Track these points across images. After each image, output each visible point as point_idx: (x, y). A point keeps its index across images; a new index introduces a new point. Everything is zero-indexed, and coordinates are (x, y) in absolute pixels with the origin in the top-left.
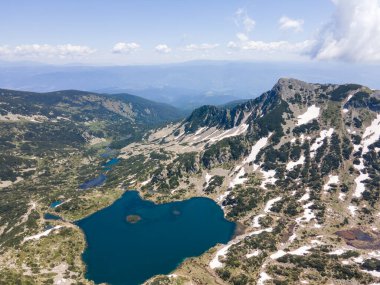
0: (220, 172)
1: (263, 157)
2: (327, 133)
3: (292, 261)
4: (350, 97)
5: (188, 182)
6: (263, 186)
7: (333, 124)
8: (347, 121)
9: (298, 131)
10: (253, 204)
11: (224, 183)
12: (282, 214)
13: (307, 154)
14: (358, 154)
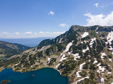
0: (54, 56)
1: (72, 49)
4: (97, 29)
5: (39, 62)
6: (75, 59)
7: (95, 37)
8: (99, 35)
10: (73, 67)
11: (57, 61)
12: (89, 70)
13: (89, 46)
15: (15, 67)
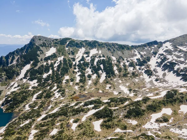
1: (29, 74)
2: (61, 58)
3: (50, 117)
4: (68, 43)
6: (30, 88)
7: (63, 54)
8: (68, 53)
9: (47, 59)
10: (24, 99)
11: (2, 94)
12: (43, 99)
13: (53, 69)
14: (75, 65)
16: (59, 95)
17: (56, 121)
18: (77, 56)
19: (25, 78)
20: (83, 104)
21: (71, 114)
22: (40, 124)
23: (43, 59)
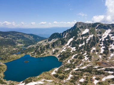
0: (58, 48)
1: (71, 44)
2: (91, 36)
3: (80, 70)
4: (98, 26)
5: (47, 52)
6: (71, 51)
7: (93, 33)
8: (97, 32)
9: (82, 36)
10: (68, 56)
11: (59, 52)
12: (77, 59)
13: (85, 42)
14: (101, 41)
15: (31, 54)
16: (88, 59)
17: (84, 74)
18: (103, 35)
19: (69, 45)
20: (104, 69)
21: (94, 73)
22: (75, 73)
23: (80, 36)
